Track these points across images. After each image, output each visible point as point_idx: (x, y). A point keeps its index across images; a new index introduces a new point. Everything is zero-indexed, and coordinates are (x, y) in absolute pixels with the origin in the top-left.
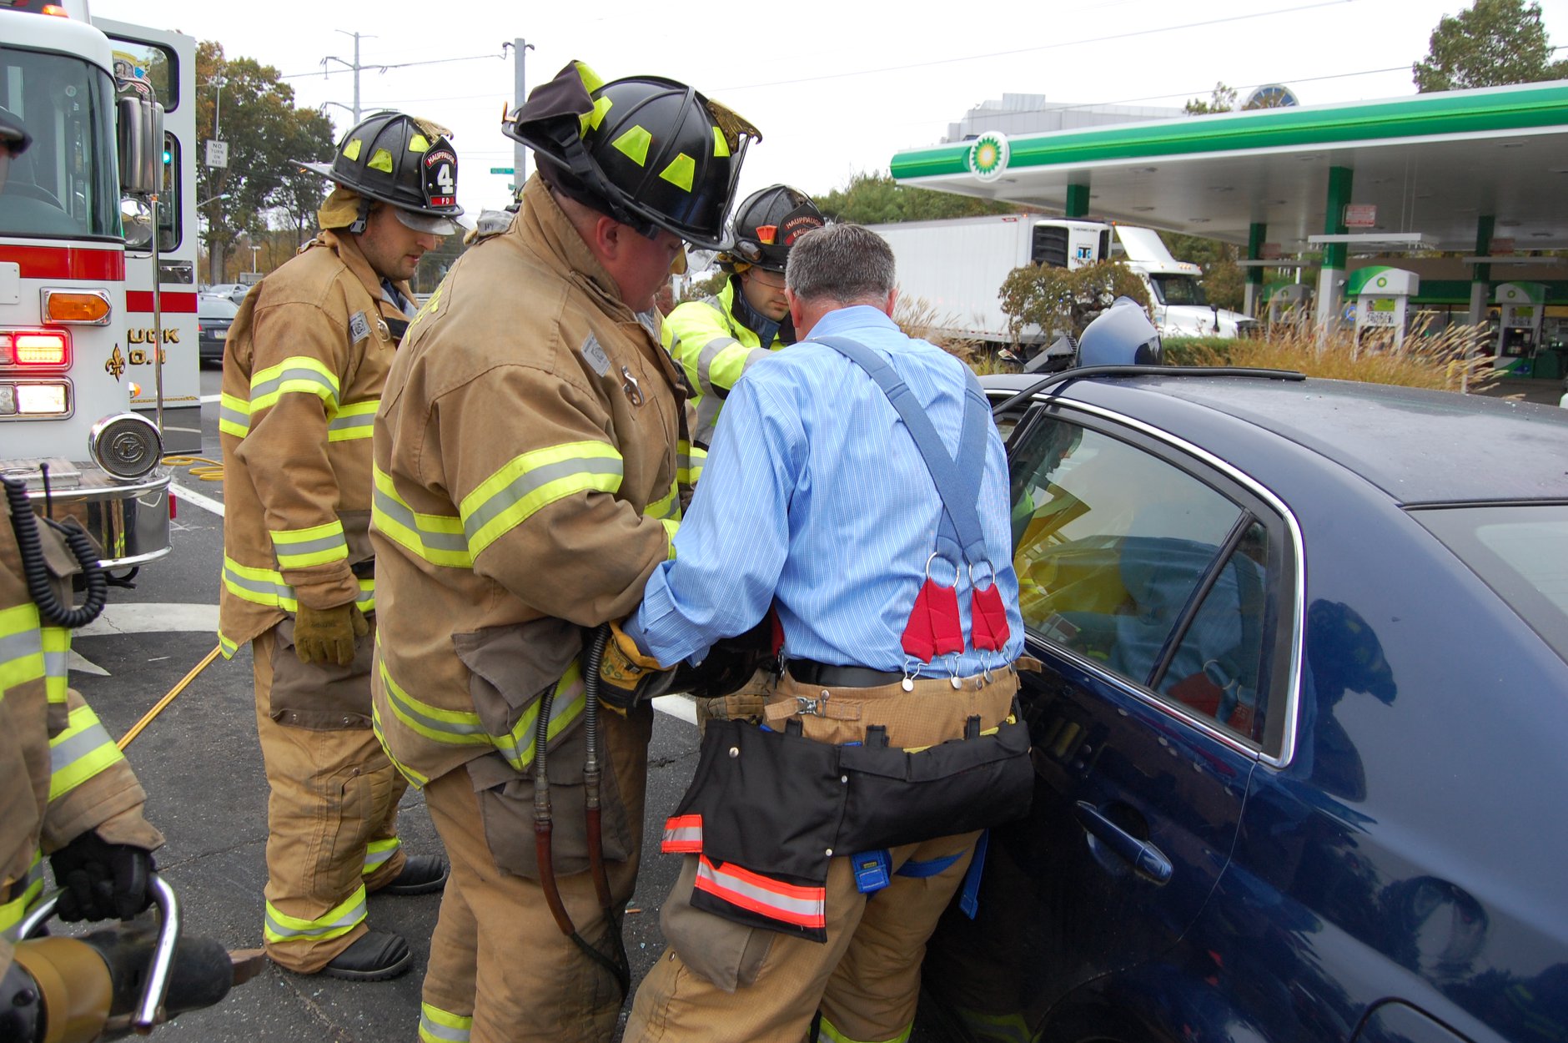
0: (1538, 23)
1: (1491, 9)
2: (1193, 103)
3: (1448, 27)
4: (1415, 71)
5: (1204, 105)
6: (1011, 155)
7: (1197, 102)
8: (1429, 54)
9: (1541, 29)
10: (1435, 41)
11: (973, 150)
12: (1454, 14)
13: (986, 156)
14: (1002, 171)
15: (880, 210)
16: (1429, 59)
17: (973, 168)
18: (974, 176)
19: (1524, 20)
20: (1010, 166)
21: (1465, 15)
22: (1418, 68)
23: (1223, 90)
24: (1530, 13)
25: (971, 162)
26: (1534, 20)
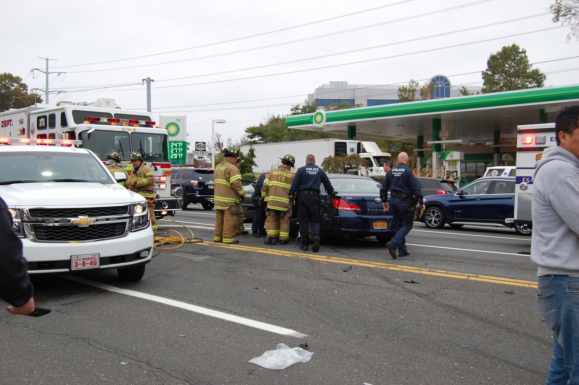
0: (525, 56)
1: (507, 52)
2: (401, 88)
3: (493, 58)
4: (482, 75)
5: (406, 89)
6: (327, 118)
7: (403, 87)
8: (487, 68)
9: (526, 58)
10: (489, 63)
11: (314, 116)
12: (495, 53)
13: (319, 118)
14: (324, 123)
15: (282, 132)
16: (488, 70)
17: (314, 122)
18: (315, 125)
19: (520, 55)
20: (326, 122)
21: (499, 54)
22: (483, 73)
23: (413, 82)
24: (522, 52)
25: (314, 120)
26: (524, 55)
